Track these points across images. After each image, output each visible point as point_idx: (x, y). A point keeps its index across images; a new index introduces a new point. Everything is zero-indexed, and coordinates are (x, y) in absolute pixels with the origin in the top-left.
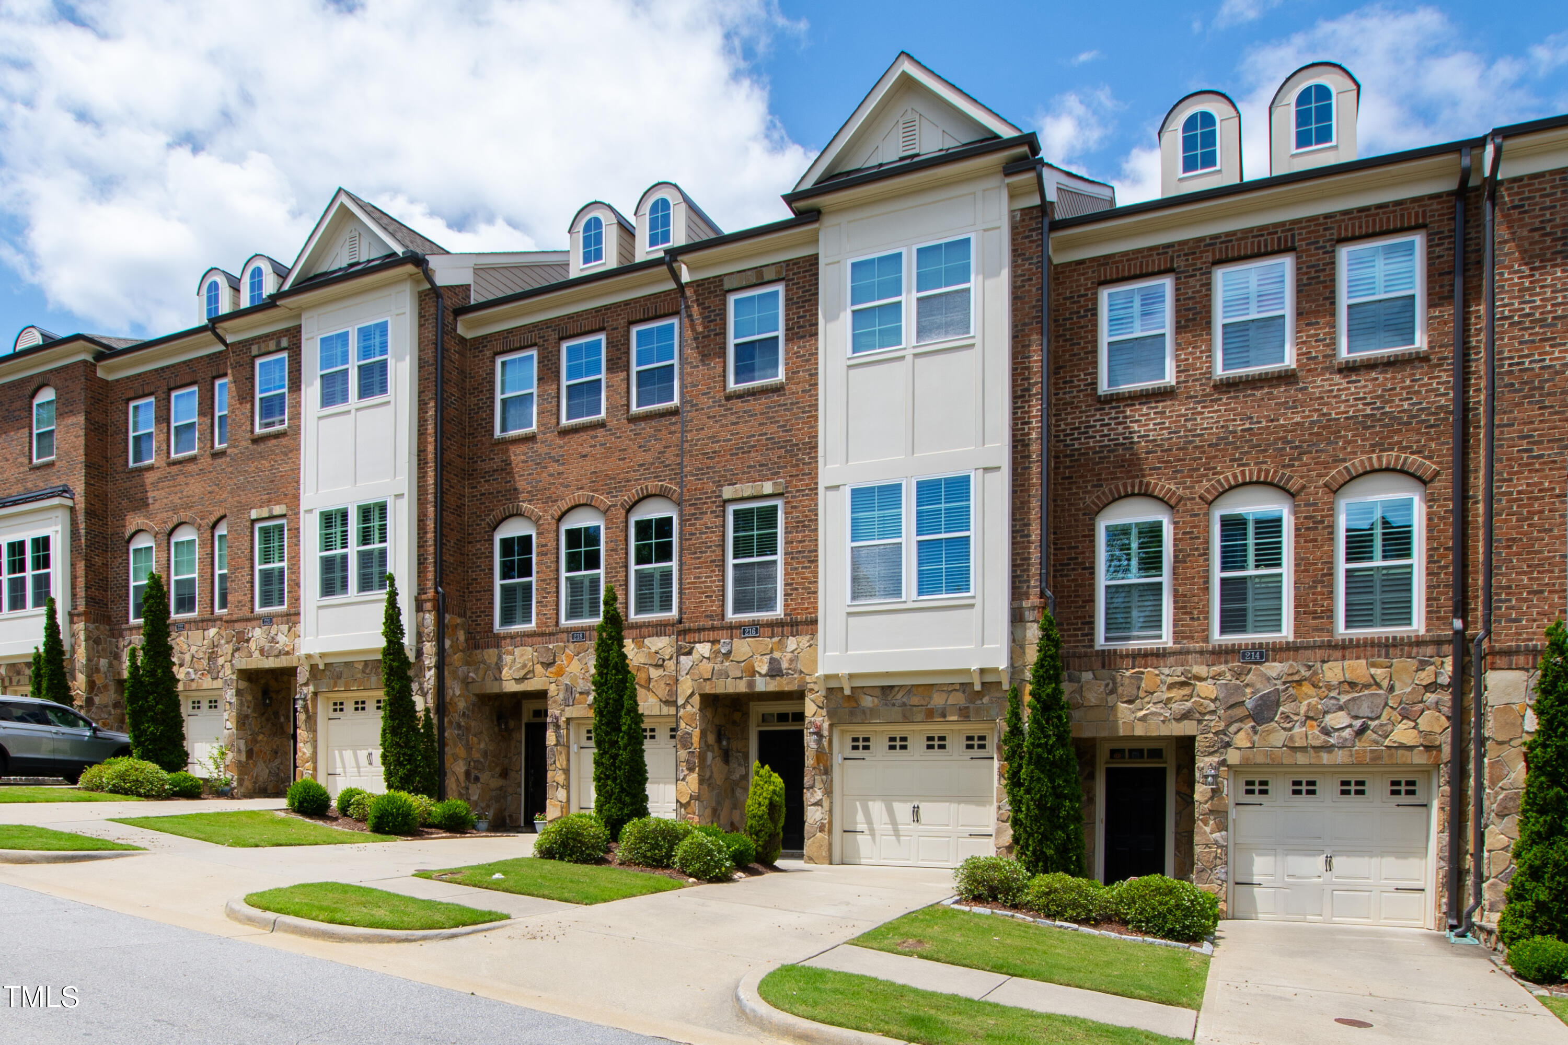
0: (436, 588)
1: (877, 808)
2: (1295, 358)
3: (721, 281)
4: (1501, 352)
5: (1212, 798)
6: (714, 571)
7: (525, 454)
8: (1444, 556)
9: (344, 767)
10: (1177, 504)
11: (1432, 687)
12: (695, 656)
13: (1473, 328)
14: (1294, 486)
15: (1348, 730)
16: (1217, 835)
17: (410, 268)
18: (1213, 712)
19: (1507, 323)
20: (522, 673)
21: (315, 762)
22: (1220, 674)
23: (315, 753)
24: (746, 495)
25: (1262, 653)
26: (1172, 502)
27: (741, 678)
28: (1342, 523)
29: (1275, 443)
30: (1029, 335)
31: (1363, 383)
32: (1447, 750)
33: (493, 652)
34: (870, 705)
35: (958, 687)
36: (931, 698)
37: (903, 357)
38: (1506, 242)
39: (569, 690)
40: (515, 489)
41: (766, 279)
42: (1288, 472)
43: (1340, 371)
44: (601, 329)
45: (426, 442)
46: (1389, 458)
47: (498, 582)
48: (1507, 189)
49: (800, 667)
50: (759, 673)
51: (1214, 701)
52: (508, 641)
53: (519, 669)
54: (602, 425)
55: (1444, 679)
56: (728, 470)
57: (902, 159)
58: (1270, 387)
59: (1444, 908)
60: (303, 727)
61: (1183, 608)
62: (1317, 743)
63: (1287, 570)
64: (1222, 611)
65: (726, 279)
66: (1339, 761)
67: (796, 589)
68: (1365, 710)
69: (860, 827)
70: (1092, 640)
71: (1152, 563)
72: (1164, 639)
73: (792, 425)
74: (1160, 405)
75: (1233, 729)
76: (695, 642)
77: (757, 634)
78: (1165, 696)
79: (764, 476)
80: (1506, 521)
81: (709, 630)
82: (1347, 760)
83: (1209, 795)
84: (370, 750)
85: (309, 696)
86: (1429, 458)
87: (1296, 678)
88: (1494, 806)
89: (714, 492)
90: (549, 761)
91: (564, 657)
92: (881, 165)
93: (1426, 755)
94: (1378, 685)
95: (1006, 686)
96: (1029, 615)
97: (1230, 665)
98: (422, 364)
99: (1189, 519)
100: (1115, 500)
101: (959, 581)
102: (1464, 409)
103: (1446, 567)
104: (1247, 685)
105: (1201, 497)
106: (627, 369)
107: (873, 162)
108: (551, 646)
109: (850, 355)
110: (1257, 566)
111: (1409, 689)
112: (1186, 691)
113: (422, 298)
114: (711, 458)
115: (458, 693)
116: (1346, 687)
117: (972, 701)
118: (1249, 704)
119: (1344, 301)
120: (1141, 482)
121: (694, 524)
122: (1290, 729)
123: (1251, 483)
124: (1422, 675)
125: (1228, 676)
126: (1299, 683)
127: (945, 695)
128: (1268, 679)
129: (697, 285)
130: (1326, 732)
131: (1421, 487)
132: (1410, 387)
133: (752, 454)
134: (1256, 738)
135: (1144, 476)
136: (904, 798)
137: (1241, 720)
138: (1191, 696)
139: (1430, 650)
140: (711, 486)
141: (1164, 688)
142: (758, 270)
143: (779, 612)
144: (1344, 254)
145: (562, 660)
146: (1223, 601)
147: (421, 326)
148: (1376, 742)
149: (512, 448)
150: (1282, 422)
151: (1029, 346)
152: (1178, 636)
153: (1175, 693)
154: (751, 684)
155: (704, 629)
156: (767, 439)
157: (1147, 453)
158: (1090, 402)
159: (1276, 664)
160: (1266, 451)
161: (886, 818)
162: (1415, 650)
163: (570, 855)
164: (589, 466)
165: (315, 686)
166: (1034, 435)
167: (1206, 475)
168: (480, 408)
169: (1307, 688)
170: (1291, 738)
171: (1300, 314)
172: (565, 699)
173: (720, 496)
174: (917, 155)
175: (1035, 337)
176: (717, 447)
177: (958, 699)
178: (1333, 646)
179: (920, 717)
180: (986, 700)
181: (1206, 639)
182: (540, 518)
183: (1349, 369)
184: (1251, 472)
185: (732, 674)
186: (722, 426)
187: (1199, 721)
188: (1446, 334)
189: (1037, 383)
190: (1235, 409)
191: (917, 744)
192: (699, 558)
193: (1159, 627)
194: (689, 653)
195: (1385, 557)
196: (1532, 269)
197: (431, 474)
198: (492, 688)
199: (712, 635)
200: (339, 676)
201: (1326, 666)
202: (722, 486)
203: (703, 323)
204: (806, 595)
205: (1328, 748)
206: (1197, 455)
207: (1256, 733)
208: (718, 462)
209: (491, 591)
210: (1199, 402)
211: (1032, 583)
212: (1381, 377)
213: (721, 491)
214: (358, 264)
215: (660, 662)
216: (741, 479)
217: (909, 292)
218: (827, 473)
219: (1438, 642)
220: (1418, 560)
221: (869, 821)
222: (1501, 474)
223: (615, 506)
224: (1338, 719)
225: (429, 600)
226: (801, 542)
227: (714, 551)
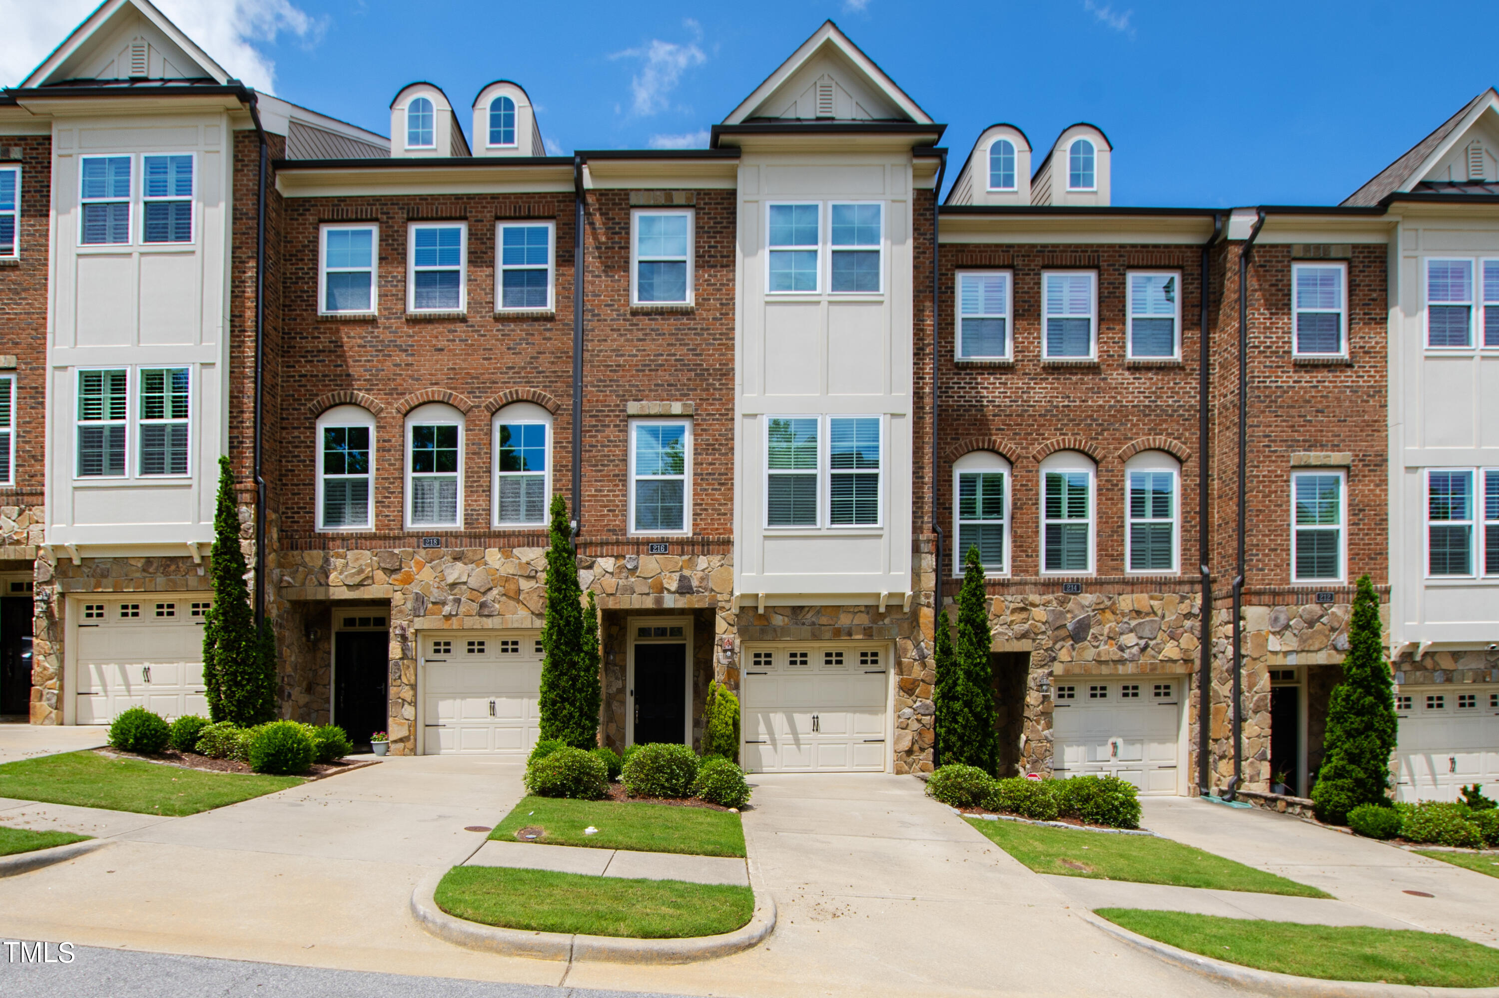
0: (255, 478)
1: (779, 720)
2: (1097, 355)
3: (628, 195)
4: (1252, 372)
5: (1042, 703)
6: (617, 485)
7: (361, 338)
8: (1194, 518)
9: (104, 685)
10: (1017, 460)
11: (1188, 616)
12: (597, 570)
13: (1211, 350)
14: (1099, 454)
15: (1136, 648)
16: (1046, 732)
17: (233, 101)
18: (1044, 633)
19: (1256, 351)
20: (357, 579)
21: (61, 679)
22: (1049, 602)
23: (62, 668)
24: (652, 412)
25: (1076, 587)
26: (1013, 459)
27: (648, 594)
28: (1128, 486)
29: (1085, 420)
30: (923, 302)
31: (1142, 381)
32: (1197, 664)
33: (317, 554)
34: (781, 624)
35: (863, 609)
36: (838, 619)
37: (818, 303)
38: (1256, 291)
39: (420, 599)
40: (348, 375)
41: (675, 202)
42: (1094, 443)
43: (1129, 369)
44: (462, 218)
45: (243, 306)
46: (1160, 440)
47: (321, 477)
48: (1258, 252)
49: (711, 585)
50: (669, 591)
51: (1044, 623)
52: (339, 542)
53: (353, 575)
54: (462, 319)
55: (1196, 611)
56: (633, 386)
57: (818, 119)
58: (1082, 374)
59: (1197, 780)
60: (44, 635)
61: (1021, 546)
62: (1115, 658)
63: (1091, 519)
64: (1047, 551)
65: (632, 195)
66: (1129, 672)
67: (706, 510)
68: (1147, 633)
69: (762, 738)
70: (951, 570)
71: (994, 507)
72: (1005, 571)
73: (703, 350)
74: (1004, 377)
75: (1058, 646)
76: (596, 556)
77: (666, 552)
78: (1009, 619)
79: (672, 395)
80: (1256, 496)
81: (613, 544)
82: (1135, 671)
83: (1041, 700)
84: (147, 665)
85: (55, 597)
86: (1185, 443)
87: (1102, 606)
88: (1251, 705)
89: (618, 406)
90: (391, 677)
91: (412, 563)
92: (798, 120)
93: (1184, 667)
94: (1155, 613)
95: (906, 609)
96: (924, 547)
97: (1056, 595)
98: (237, 216)
99: (1024, 473)
100: (969, 452)
101: (868, 513)
102: (1205, 409)
103: (1195, 526)
104: (1068, 611)
105: (1034, 457)
106: (492, 264)
107: (791, 115)
108: (396, 551)
109: (767, 292)
110: (1070, 516)
111: (1174, 617)
112: (1024, 615)
113: (239, 139)
114: (615, 371)
115: (272, 599)
116: (1134, 614)
117: (874, 621)
118: (1070, 626)
119: (1130, 316)
120: (990, 440)
121: (595, 436)
122: (1097, 647)
123: (1069, 449)
124: (1182, 606)
125: (1055, 603)
126: (1103, 610)
127: (850, 616)
128: (1083, 607)
129: (602, 194)
130: (1122, 649)
131: (1178, 466)
132: (1173, 388)
133: (660, 373)
134: (1074, 654)
135: (991, 435)
136: (803, 710)
137: (1063, 639)
138: (1028, 619)
139: (1187, 588)
140: (614, 400)
141: (1008, 612)
142: (668, 192)
143: (687, 530)
144: (1131, 277)
145: (410, 567)
146: (1047, 543)
147: (236, 171)
148: (1154, 657)
149: (344, 330)
150: (1090, 403)
151: (923, 311)
152: (1016, 569)
153: (1017, 617)
154: (659, 600)
155: (607, 543)
156: (676, 360)
157: (994, 416)
158: (949, 367)
159: (1088, 595)
160: (1079, 425)
161: (787, 729)
162: (1178, 587)
163: (585, 792)
164: (446, 362)
165: (63, 585)
166: (927, 390)
167: (1037, 439)
168: (299, 278)
169: (1108, 615)
170: (1099, 654)
171: (1101, 320)
172: (414, 609)
173: (625, 411)
174: (833, 119)
175: (928, 304)
176: (621, 360)
177: (863, 620)
178: (1125, 582)
179: (828, 635)
180: (887, 621)
181: (1037, 573)
182: (381, 410)
183: (1135, 368)
184: (1069, 440)
185: (638, 590)
186: (627, 340)
187: (1034, 640)
188: (1195, 351)
189: (929, 345)
190: (1057, 388)
191: (816, 659)
192: (601, 471)
193: (1000, 561)
194: (590, 567)
195: (1154, 516)
196: (1271, 314)
197: (250, 343)
198: (314, 593)
199: (615, 550)
200: (105, 575)
201: (1121, 597)
202: (627, 401)
203: (606, 234)
204: (716, 516)
205: (1122, 661)
206: (1031, 422)
207: (1074, 649)
208: (623, 376)
209: (312, 484)
210: (1032, 379)
211: (926, 519)
212: (1155, 377)
213: (625, 406)
214: (146, 80)
215: (533, 574)
216: (647, 396)
217: (825, 243)
218: (744, 402)
219: (1192, 582)
220: (1175, 518)
221: (771, 732)
222: (1252, 461)
223: (478, 407)
224: (1130, 639)
225: (247, 491)
226: (711, 464)
227: (617, 466)
